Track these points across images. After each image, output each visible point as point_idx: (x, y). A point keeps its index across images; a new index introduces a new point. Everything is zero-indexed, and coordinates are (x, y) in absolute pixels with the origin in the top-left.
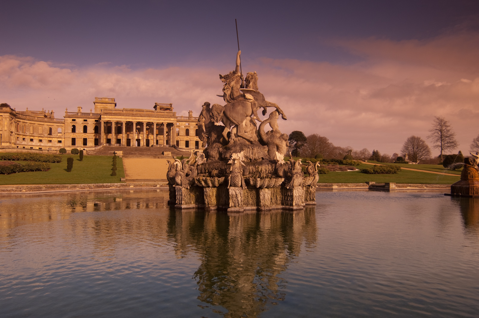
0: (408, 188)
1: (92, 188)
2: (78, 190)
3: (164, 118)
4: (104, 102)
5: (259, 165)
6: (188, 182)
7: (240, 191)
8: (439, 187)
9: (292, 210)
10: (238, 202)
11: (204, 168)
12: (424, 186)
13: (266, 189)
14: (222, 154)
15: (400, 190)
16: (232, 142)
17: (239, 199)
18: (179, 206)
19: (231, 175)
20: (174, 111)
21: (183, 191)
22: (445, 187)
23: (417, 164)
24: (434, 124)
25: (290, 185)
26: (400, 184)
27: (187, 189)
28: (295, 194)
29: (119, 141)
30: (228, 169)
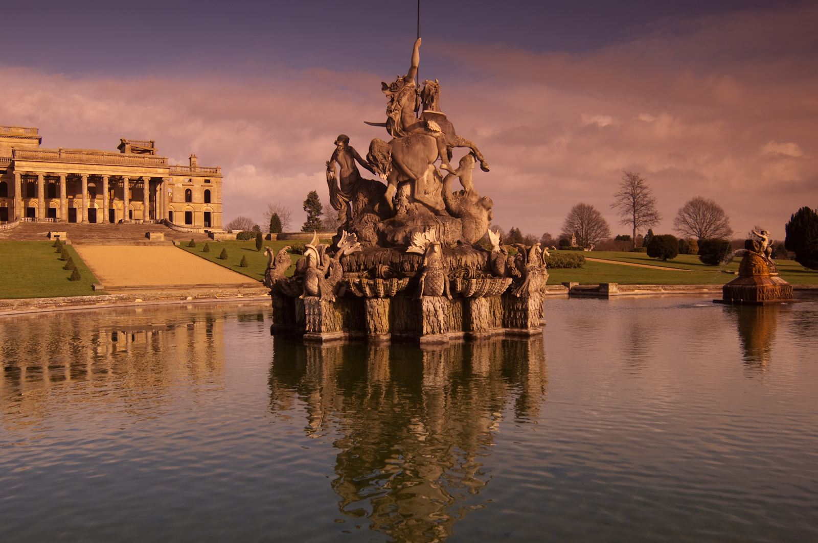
0: (637, 291)
1: (62, 306)
2: (33, 311)
3: (143, 169)
4: (16, 135)
5: (461, 255)
6: (331, 289)
7: (442, 303)
8: (684, 289)
9: (527, 336)
10: (439, 325)
11: (357, 262)
12: (660, 288)
13: (483, 298)
14: (387, 235)
15: (623, 295)
16: (402, 211)
17: (441, 317)
18: (316, 336)
19: (425, 274)
20: (158, 154)
21: (323, 306)
22: (694, 289)
23: (590, 250)
24: (622, 184)
25: (522, 291)
26: (622, 286)
27: (330, 302)
28: (530, 308)
29: (51, 213)
30: (406, 264)
